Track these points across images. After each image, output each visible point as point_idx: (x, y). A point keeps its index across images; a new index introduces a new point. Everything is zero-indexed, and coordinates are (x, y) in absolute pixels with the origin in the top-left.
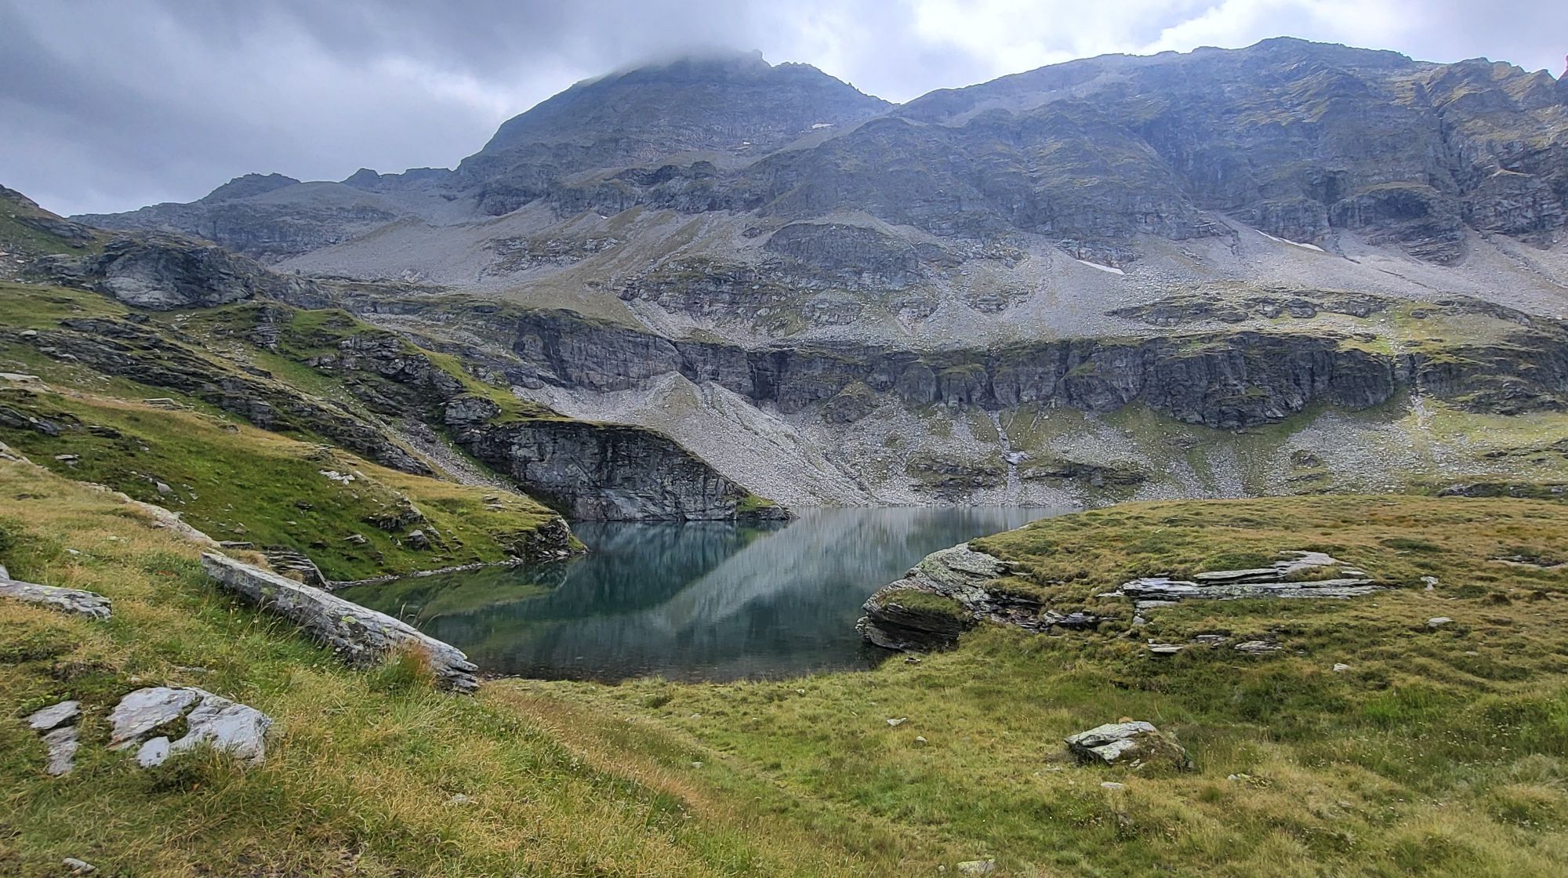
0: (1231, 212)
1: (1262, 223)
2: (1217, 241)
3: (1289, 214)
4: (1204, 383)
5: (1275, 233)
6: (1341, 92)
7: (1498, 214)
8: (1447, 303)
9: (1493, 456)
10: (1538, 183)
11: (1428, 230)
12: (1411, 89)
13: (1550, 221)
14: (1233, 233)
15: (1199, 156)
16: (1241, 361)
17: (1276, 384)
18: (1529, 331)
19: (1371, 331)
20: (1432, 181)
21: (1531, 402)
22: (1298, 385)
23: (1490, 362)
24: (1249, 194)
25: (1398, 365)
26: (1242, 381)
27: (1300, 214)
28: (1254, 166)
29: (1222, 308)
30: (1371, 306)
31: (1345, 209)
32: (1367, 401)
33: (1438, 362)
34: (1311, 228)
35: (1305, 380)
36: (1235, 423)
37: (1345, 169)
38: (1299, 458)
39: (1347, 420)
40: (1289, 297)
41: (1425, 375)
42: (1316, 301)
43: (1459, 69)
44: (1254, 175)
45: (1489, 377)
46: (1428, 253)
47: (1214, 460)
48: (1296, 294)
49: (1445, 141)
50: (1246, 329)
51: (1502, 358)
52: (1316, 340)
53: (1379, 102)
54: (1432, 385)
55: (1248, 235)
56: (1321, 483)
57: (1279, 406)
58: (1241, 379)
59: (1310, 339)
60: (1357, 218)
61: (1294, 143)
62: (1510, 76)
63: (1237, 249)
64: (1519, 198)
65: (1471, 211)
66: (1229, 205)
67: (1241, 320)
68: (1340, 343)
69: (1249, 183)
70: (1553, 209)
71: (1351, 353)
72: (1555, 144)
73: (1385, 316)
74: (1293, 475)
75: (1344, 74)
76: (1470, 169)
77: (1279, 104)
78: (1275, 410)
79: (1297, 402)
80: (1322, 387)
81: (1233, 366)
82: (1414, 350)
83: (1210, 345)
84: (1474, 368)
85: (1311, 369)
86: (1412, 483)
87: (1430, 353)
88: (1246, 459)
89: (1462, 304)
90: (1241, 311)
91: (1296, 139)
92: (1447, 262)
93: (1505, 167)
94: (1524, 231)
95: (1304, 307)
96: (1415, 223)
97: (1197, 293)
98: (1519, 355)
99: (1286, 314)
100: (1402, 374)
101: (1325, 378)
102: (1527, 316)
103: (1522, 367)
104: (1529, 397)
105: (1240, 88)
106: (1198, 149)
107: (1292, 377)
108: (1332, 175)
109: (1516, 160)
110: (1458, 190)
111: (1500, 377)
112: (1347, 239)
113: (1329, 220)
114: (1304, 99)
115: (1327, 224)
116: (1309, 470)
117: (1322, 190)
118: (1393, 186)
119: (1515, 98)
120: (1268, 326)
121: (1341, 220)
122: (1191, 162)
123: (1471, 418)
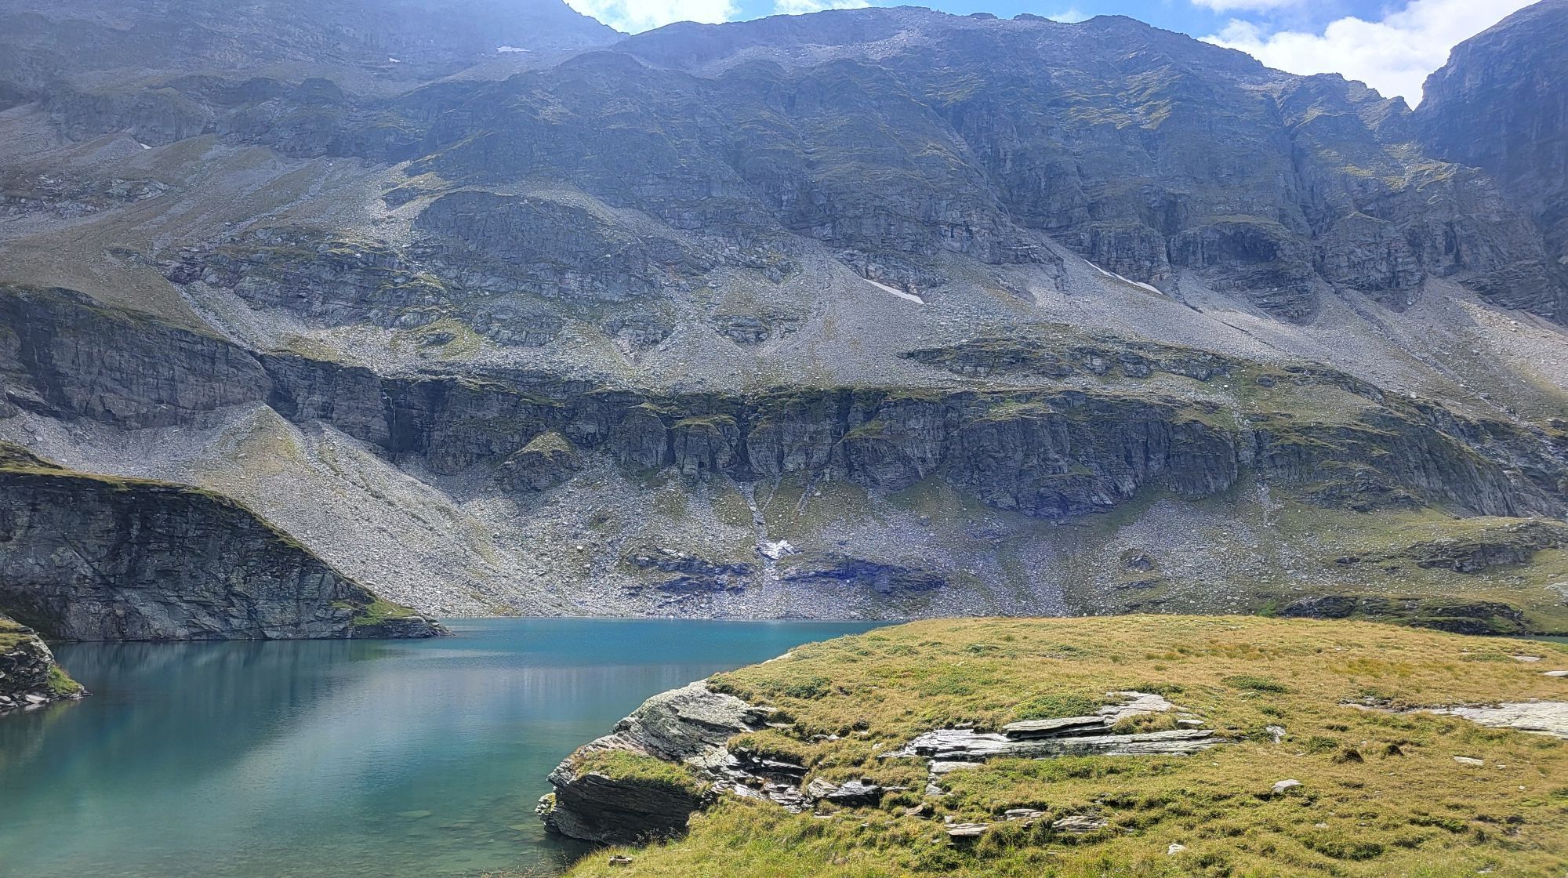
0: (1056, 234)
1: (1091, 252)
2: (1038, 270)
3: (1123, 243)
4: (1019, 456)
5: (1106, 266)
6: (1185, 95)
7: (1352, 266)
8: (1295, 370)
9: (1346, 563)
10: (1391, 231)
11: (1277, 278)
12: (1262, 102)
13: (1405, 278)
14: (1057, 260)
15: (1020, 157)
16: (1063, 429)
17: (1105, 462)
18: (1383, 410)
19: (1213, 398)
20: (1282, 217)
21: (1384, 497)
22: (1130, 463)
23: (1342, 445)
24: (1077, 212)
25: (1243, 444)
26: (1064, 455)
27: (1135, 244)
28: (1082, 176)
29: (1042, 359)
30: (1215, 368)
31: (1186, 243)
32: (1208, 487)
33: (1286, 442)
34: (1148, 263)
35: (1138, 457)
36: (1055, 510)
37: (1187, 192)
38: (1130, 560)
39: (1186, 512)
40: (1121, 349)
41: (1272, 457)
42: (1151, 356)
43: (1313, 84)
44: (1084, 188)
45: (1340, 464)
46: (1276, 306)
47: (1029, 559)
48: (1130, 345)
49: (1297, 171)
50: (1069, 387)
51: (1355, 442)
52: (1152, 406)
53: (1226, 114)
54: (1280, 472)
55: (1076, 267)
56: (1154, 592)
57: (1109, 492)
58: (1062, 452)
59: (1144, 405)
60: (1200, 255)
61: (1130, 153)
62: (1367, 100)
63: (1061, 283)
64: (1373, 247)
65: (1323, 258)
66: (1053, 224)
67: (1064, 376)
68: (1179, 412)
69: (1077, 198)
70: (1408, 264)
71: (1190, 425)
72: (1410, 187)
73: (1227, 381)
74: (1122, 580)
75: (1189, 73)
76: (1322, 207)
77: (1114, 101)
78: (1101, 494)
79: (1128, 486)
80: (1157, 467)
81: (1054, 435)
82: (1261, 426)
83: (1027, 406)
84: (1325, 452)
85: (1145, 444)
86: (1258, 595)
87: (1277, 430)
88: (1067, 559)
89: (1312, 372)
90: (1065, 364)
91: (1132, 148)
92: (1298, 319)
93: (1360, 208)
94: (1378, 288)
95: (1137, 363)
96: (1263, 267)
97: (1014, 335)
98: (1372, 438)
99: (1117, 371)
100: (1247, 455)
101: (1162, 456)
102: (1381, 392)
103: (1375, 453)
104: (1383, 490)
105: (1069, 74)
106: (1019, 146)
107: (1123, 453)
108: (1172, 198)
109: (1371, 201)
110: (1310, 232)
111: (1352, 465)
112: (1188, 283)
113: (1169, 256)
114: (1142, 98)
115: (1165, 259)
116: (1142, 575)
117: (1161, 217)
118: (1240, 219)
119: (1370, 127)
120: (1095, 387)
121: (1180, 258)
122: (1009, 164)
123: (1322, 514)
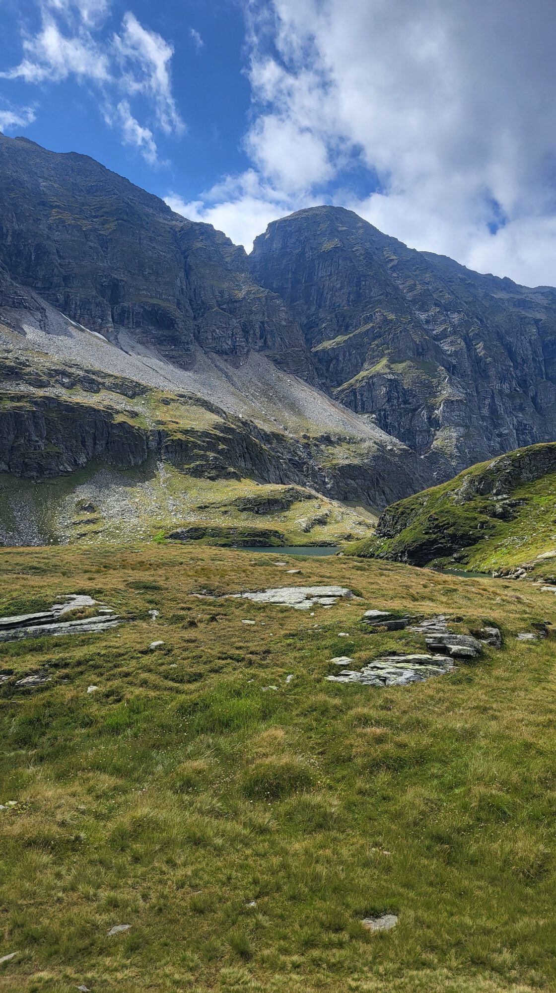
0: (42, 291)
1: (64, 307)
2: (28, 314)
3: (85, 304)
4: (11, 437)
5: (74, 319)
6: (125, 217)
7: (214, 339)
8: (182, 396)
9: (202, 508)
10: (234, 322)
11: (174, 341)
12: (169, 232)
13: (240, 350)
14: (42, 310)
15: (17, 235)
16: (42, 421)
17: (68, 444)
18: (225, 423)
19: (136, 409)
20: (178, 304)
21: (223, 472)
22: (84, 446)
23: (204, 442)
24: (56, 280)
25: (151, 438)
26: (42, 438)
27: (92, 307)
28: (60, 257)
29: (29, 374)
30: (134, 390)
31: (123, 311)
32: (130, 463)
33: (175, 438)
34: (100, 320)
35: (89, 442)
36: (35, 474)
37: (125, 279)
38: (82, 507)
39: (116, 477)
40: (81, 373)
41: (167, 446)
42: (100, 380)
43: (197, 228)
44: (60, 264)
45: (202, 452)
46: (173, 357)
47: (16, 505)
48: (86, 371)
49: (187, 278)
50: (47, 394)
51: (210, 440)
52: (99, 411)
53: (150, 235)
54: (170, 455)
55: (54, 316)
56: (95, 526)
57: (70, 463)
58: (41, 436)
59: (94, 410)
60: (131, 320)
61: (91, 247)
62: (225, 243)
63: (44, 326)
64: (225, 330)
65: (199, 332)
66: (39, 285)
67: (44, 387)
68: (115, 416)
69: (56, 270)
70: (242, 342)
71: (122, 424)
72: (244, 298)
73: (145, 400)
74: (76, 519)
75: (128, 204)
76: (199, 302)
77: (81, 211)
78: (65, 464)
79: (82, 460)
80: (101, 449)
81: (36, 425)
82: (161, 428)
83: (18, 404)
84: (195, 446)
85: (94, 434)
86: (154, 527)
87: (170, 431)
88: (42, 505)
89: (190, 398)
90: (45, 378)
91: (92, 244)
92: (184, 367)
93: (219, 306)
94: (226, 354)
95: (91, 382)
96: (166, 333)
97: (10, 355)
98: (219, 439)
99: (78, 387)
100: (153, 445)
101: (104, 442)
102: (225, 413)
103: (220, 447)
104: (223, 468)
105: (53, 186)
106: (17, 227)
107: (80, 439)
108: (116, 281)
109: (225, 303)
110: (193, 316)
111: (208, 453)
112: (123, 337)
113: (113, 317)
114: (99, 213)
115: (110, 319)
116: (89, 515)
117: (109, 292)
118: (155, 301)
119: (226, 260)
120: (64, 395)
121: (121, 319)
122: (9, 239)
123: (192, 480)
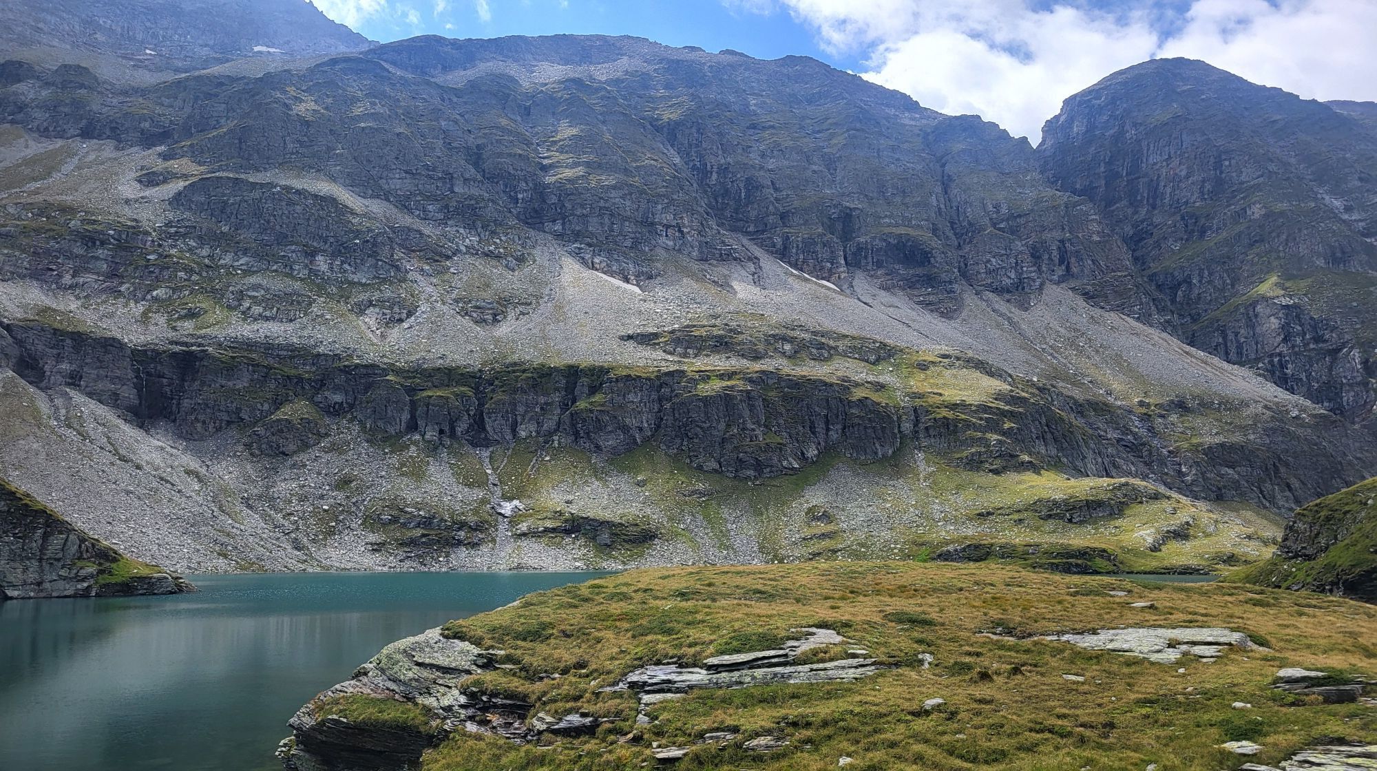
0: (754, 236)
1: (783, 254)
2: (739, 267)
3: (808, 246)
4: (722, 426)
5: (795, 266)
6: (858, 125)
7: (989, 272)
8: (946, 356)
9: (983, 516)
10: (1019, 245)
11: (930, 280)
12: (918, 135)
13: (1028, 284)
14: (754, 259)
15: (724, 170)
16: (759, 403)
17: (793, 432)
18: (1012, 391)
19: (881, 379)
20: (935, 231)
21: (1013, 462)
22: (814, 433)
23: (981, 419)
24: (771, 219)
25: (904, 417)
26: (760, 426)
27: (818, 248)
28: (776, 189)
29: (741, 343)
30: (883, 353)
31: (860, 249)
32: (876, 453)
33: (938, 416)
34: (829, 265)
35: (820, 426)
36: (752, 473)
37: (860, 206)
38: (813, 515)
39: (859, 474)
40: (807, 336)
41: (927, 429)
42: (831, 343)
43: (958, 123)
44: (776, 199)
45: (979, 434)
46: (930, 304)
47: (730, 514)
48: (815, 333)
49: (946, 193)
50: (764, 367)
51: (991, 416)
52: (831, 385)
53: (891, 143)
54: (933, 440)
55: (770, 265)
56: (833, 542)
57: (796, 458)
58: (758, 423)
59: (826, 384)
60: (870, 259)
61: (814, 172)
62: (1000, 138)
63: (758, 279)
64: (1004, 257)
65: (966, 265)
66: (751, 229)
67: (760, 358)
68: (854, 390)
69: (771, 207)
70: (1031, 272)
71: (862, 402)
72: (1032, 210)
73: (893, 365)
74: (807, 532)
75: (861, 108)
76: (965, 223)
77: (802, 128)
78: (790, 459)
79: (812, 452)
80: (835, 436)
81: (752, 408)
82: (918, 402)
83: (729, 383)
84: (968, 425)
85: (826, 416)
86: (915, 543)
87: (931, 406)
88: (762, 514)
89: (958, 359)
90: (761, 347)
91: (815, 168)
92: (947, 315)
93: (994, 225)
94: (1008, 291)
95: (820, 348)
96: (919, 271)
97: (718, 322)
98: (1003, 414)
99: (803, 354)
100: (907, 426)
101: (839, 427)
102: (1010, 376)
103: (1006, 426)
104: (1012, 456)
105: (765, 103)
106: (723, 161)
107: (808, 424)
108: (848, 211)
109: (1003, 221)
110: (956, 243)
111: (988, 435)
112: (861, 283)
113: (845, 259)
114: (825, 126)
115: (843, 262)
116: (822, 527)
117: (839, 226)
118: (902, 231)
119: (1002, 160)
120: (786, 367)
121: (855, 261)
122: (715, 176)
123: (966, 475)
